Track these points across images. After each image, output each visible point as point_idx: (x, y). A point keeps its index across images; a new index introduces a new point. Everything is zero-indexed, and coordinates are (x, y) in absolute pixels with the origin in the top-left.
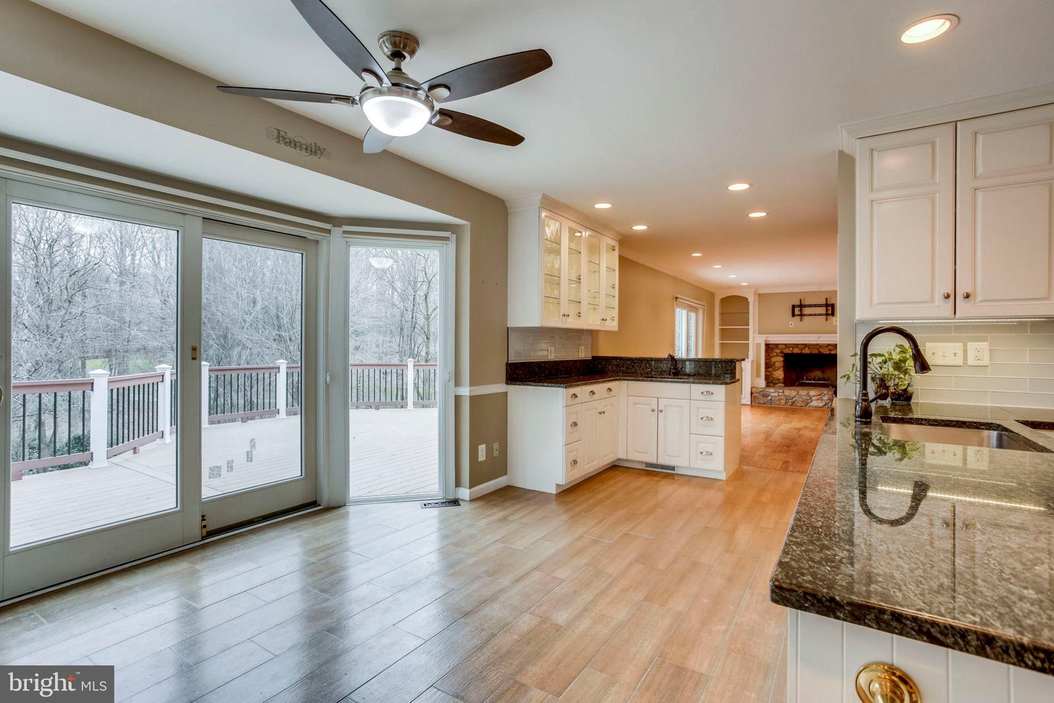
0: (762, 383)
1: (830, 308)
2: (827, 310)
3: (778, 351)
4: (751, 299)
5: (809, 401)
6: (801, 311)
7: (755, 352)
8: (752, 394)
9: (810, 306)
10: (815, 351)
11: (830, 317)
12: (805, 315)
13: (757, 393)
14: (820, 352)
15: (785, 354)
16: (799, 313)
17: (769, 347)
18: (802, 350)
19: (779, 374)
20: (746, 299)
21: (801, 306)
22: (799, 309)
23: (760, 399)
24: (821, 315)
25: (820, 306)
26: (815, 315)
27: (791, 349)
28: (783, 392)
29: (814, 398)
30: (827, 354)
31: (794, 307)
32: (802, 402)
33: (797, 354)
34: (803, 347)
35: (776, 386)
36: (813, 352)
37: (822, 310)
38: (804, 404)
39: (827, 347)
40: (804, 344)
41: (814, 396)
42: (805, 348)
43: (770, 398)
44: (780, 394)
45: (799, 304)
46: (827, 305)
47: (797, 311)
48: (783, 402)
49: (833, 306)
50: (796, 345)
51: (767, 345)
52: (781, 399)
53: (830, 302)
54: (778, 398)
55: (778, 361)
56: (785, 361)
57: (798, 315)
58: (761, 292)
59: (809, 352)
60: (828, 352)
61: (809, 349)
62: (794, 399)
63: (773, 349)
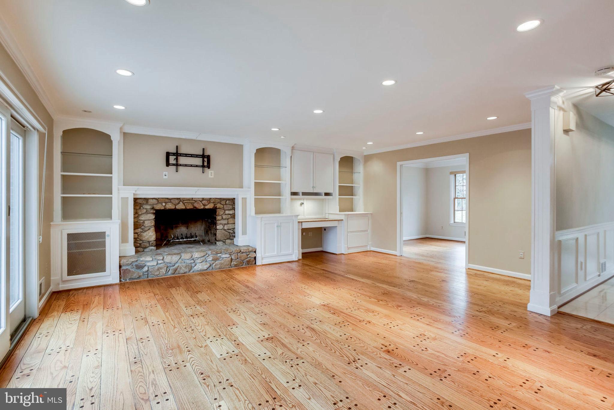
0: (130, 249)
1: (206, 159)
2: (203, 161)
3: (148, 207)
4: (116, 138)
5: (193, 265)
6: (177, 159)
7: (120, 209)
8: (120, 267)
9: (186, 155)
10: (190, 207)
11: (206, 169)
12: (180, 165)
13: (128, 265)
14: (195, 207)
15: (157, 210)
16: (175, 162)
17: (138, 203)
18: (176, 205)
19: (150, 235)
20: (108, 137)
21: (177, 155)
22: (175, 157)
23: (134, 273)
24: (197, 166)
25: (197, 156)
26: (191, 166)
27: (164, 204)
28: (163, 259)
29: (199, 261)
30: (201, 209)
31: (168, 154)
32: (186, 267)
33: (170, 210)
34: (177, 201)
35: (146, 250)
36: (188, 208)
37: (198, 161)
38: (187, 270)
39: (201, 201)
40: (177, 199)
41: (198, 258)
42: (179, 203)
43: (146, 269)
44: (160, 262)
45: (175, 152)
46: (203, 156)
47: (172, 159)
48: (163, 271)
49: (208, 157)
50: (170, 200)
51: (135, 200)
52: (161, 268)
53: (206, 154)
54: (156, 268)
55: (149, 219)
56: (156, 220)
57: (173, 165)
58: (126, 131)
59: (184, 207)
60: (202, 207)
61: (184, 204)
62: (177, 265)
63: (141, 205)
